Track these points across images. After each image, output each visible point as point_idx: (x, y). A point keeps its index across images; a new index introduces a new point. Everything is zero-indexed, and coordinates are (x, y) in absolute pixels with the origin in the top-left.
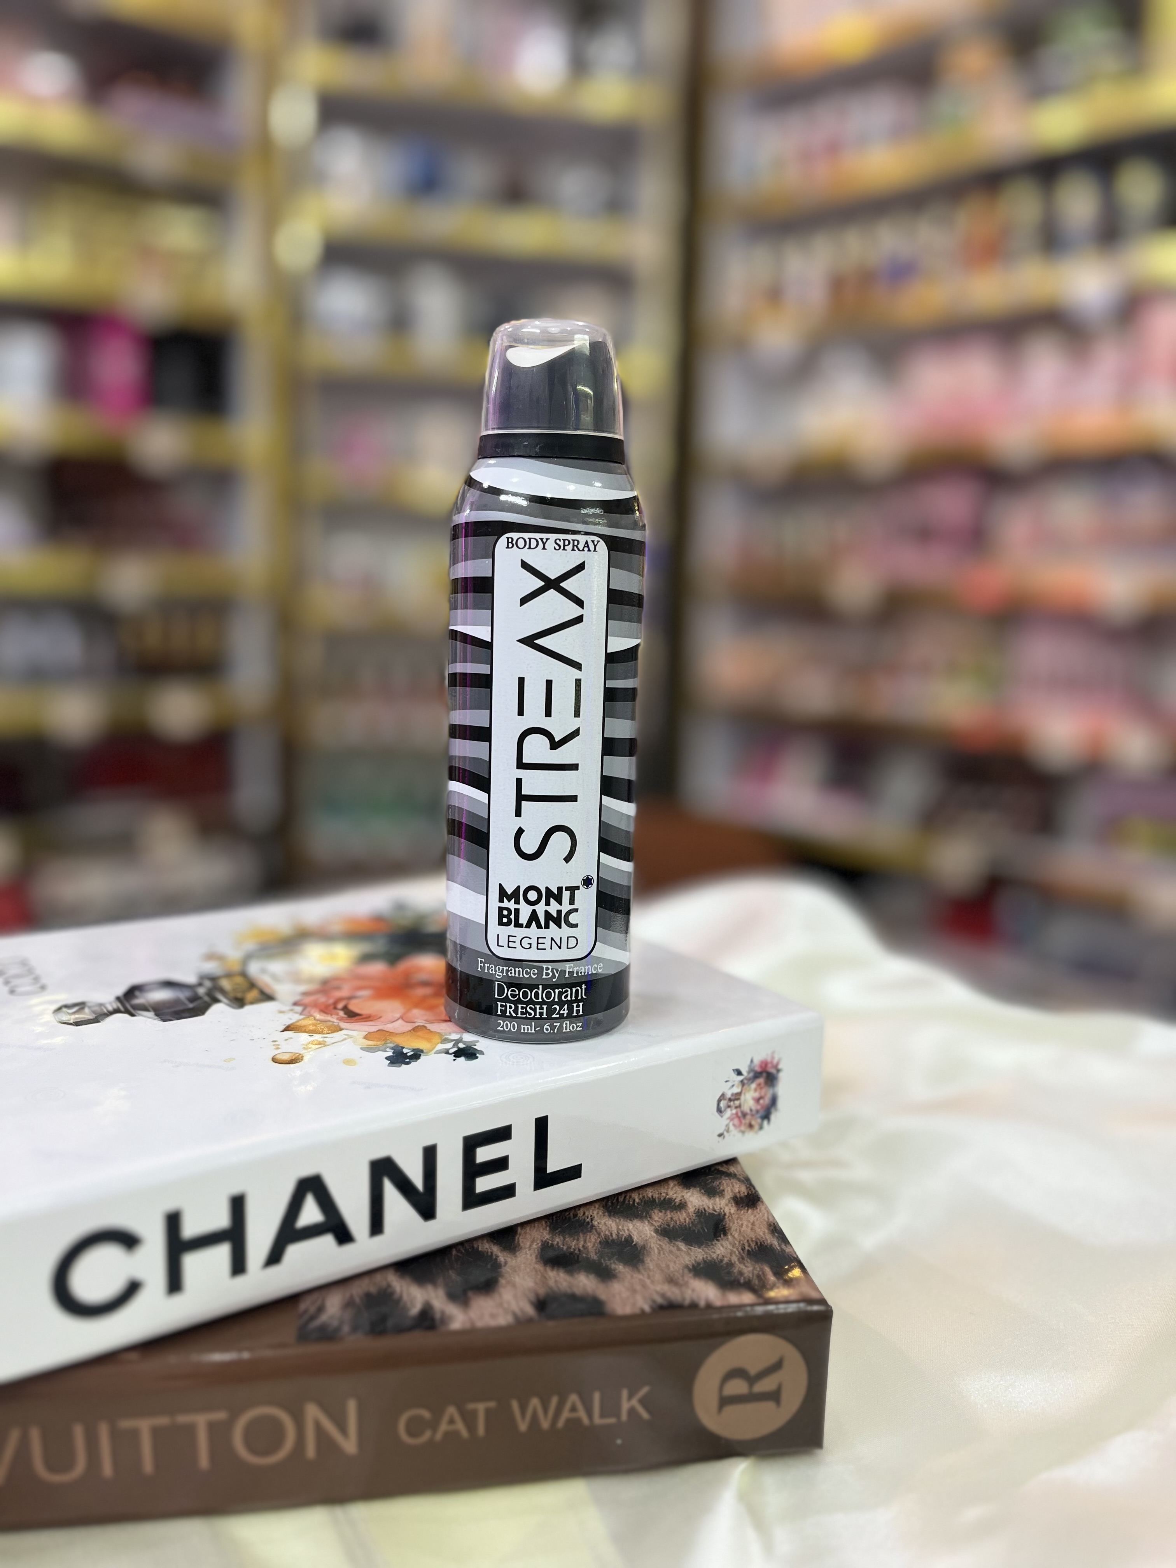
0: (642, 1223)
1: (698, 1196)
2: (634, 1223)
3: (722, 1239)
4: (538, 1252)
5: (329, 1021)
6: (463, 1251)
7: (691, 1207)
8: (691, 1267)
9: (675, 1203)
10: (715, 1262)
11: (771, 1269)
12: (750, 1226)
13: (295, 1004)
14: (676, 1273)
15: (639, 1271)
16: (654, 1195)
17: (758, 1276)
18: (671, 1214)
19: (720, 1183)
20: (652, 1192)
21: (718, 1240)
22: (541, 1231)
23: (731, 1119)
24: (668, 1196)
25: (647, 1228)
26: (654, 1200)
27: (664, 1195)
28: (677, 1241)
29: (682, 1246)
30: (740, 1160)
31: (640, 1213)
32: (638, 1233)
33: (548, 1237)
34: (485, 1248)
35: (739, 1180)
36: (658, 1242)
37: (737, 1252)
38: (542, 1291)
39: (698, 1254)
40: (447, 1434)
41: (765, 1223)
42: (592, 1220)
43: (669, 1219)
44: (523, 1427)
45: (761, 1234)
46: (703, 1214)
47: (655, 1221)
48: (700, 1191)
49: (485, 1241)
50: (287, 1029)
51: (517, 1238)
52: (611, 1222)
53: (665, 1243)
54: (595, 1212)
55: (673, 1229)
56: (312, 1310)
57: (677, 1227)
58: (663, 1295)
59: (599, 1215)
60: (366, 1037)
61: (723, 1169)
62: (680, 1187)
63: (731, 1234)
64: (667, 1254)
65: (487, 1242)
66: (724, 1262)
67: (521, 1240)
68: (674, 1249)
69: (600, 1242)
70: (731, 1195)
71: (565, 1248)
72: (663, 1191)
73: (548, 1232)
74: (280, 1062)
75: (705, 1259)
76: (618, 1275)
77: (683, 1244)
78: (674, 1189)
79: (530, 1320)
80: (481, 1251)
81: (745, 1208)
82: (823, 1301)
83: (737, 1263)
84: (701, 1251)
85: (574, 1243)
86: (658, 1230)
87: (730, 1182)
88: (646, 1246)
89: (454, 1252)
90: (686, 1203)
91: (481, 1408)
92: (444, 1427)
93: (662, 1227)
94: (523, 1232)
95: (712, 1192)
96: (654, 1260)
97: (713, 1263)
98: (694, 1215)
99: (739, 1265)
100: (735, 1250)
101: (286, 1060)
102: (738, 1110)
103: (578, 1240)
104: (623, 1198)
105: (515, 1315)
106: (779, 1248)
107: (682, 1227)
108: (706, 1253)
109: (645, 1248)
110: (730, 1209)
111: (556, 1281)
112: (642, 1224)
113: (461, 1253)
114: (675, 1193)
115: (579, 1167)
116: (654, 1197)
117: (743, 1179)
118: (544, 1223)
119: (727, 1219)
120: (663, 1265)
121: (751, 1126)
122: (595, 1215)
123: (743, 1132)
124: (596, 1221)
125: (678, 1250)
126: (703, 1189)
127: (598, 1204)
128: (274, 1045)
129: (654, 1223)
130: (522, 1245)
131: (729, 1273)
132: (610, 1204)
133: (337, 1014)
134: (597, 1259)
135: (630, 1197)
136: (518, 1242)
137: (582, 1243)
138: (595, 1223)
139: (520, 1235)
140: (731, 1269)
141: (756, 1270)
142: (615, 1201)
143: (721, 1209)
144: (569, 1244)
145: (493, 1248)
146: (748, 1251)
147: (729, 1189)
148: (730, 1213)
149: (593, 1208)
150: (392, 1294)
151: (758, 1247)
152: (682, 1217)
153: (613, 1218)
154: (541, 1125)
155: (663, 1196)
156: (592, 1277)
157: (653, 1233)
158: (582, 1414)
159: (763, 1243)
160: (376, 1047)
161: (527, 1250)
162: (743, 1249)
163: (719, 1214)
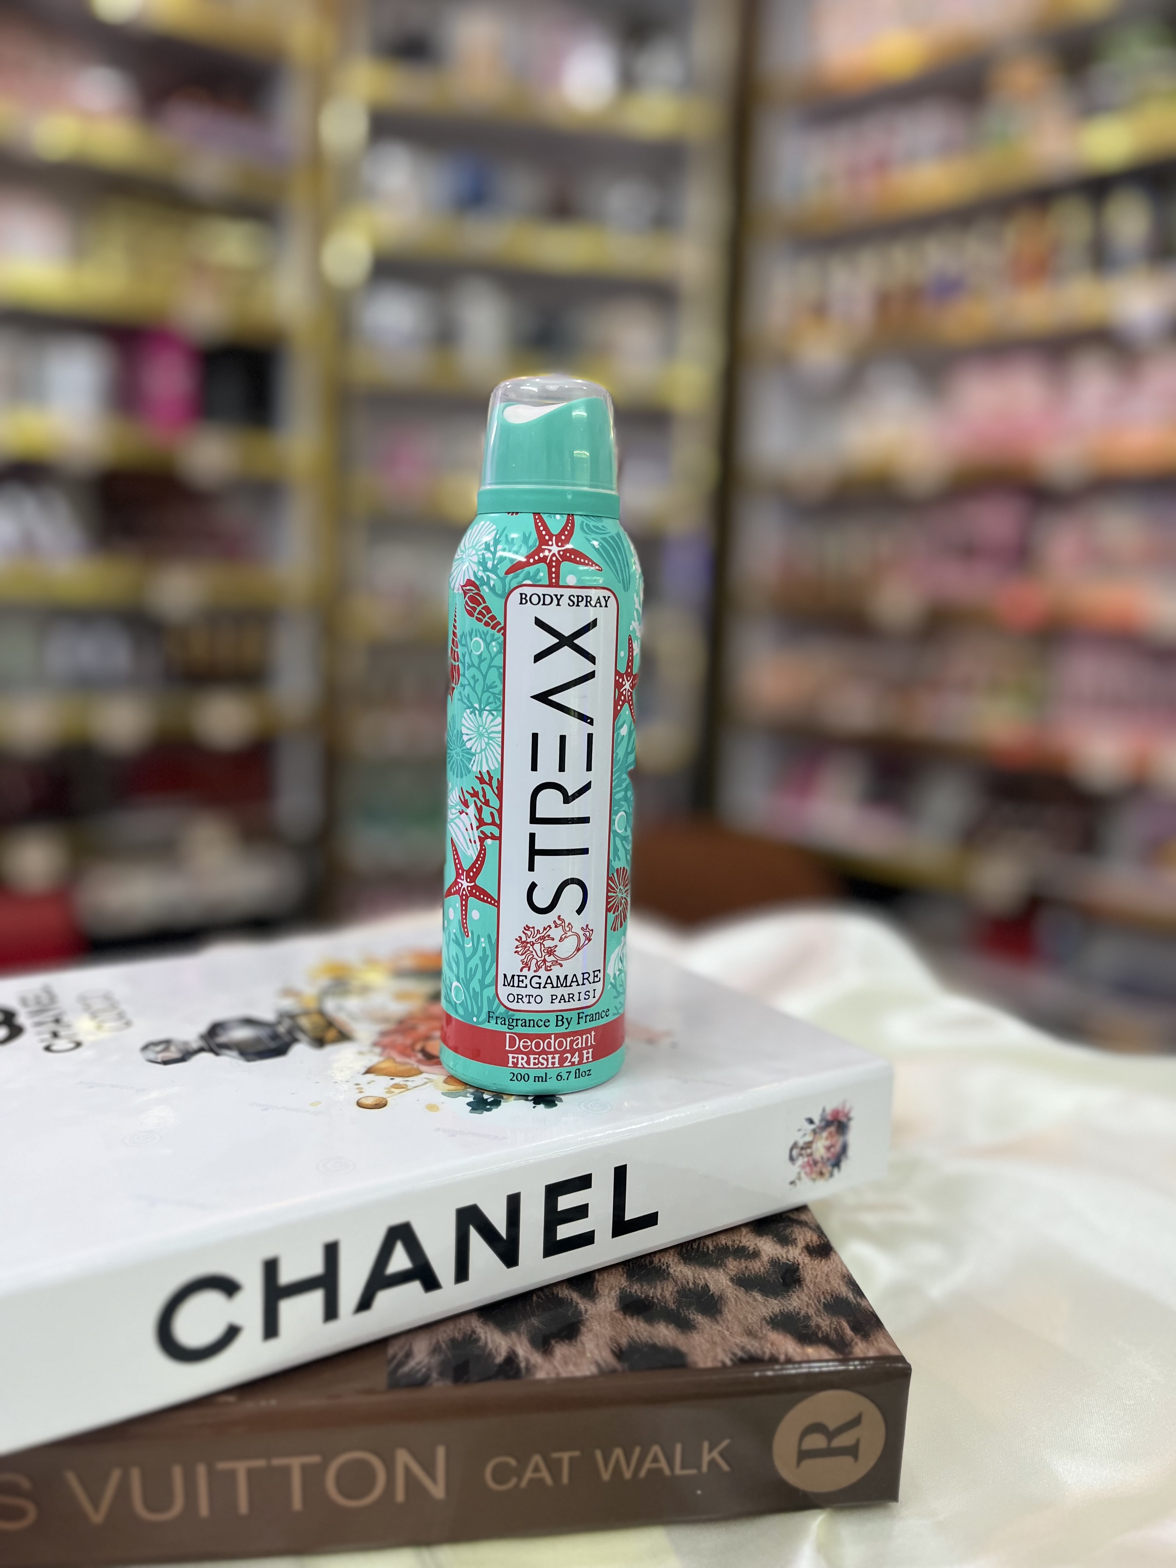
0: (717, 1271)
1: (771, 1244)
2: (710, 1271)
3: (798, 1291)
4: (617, 1300)
5: (408, 1064)
6: (544, 1297)
7: (764, 1256)
8: (769, 1320)
9: (749, 1251)
10: (793, 1315)
11: (848, 1322)
12: (824, 1275)
13: (375, 1044)
14: (755, 1326)
15: (718, 1322)
16: (728, 1243)
17: (836, 1330)
18: (745, 1263)
19: (792, 1231)
20: (725, 1239)
21: (794, 1292)
22: (619, 1277)
23: (803, 1167)
24: (741, 1244)
25: (722, 1277)
26: (728, 1248)
27: (738, 1242)
28: (752, 1291)
29: (759, 1297)
30: (812, 1207)
31: (714, 1260)
32: (715, 1283)
33: (625, 1284)
34: (565, 1294)
35: (811, 1228)
36: (735, 1292)
37: (813, 1304)
38: (624, 1341)
39: (774, 1306)
40: (531, 1481)
41: (839, 1274)
42: (668, 1267)
43: (744, 1268)
44: (606, 1476)
45: (836, 1285)
46: (777, 1264)
47: (730, 1270)
48: (773, 1239)
49: (564, 1288)
50: (369, 1071)
51: (596, 1283)
52: (687, 1270)
53: (741, 1293)
54: (670, 1259)
55: (748, 1278)
56: (401, 1355)
57: (753, 1277)
58: (743, 1349)
59: (674, 1262)
60: (445, 1082)
61: (794, 1216)
62: (753, 1234)
63: (806, 1285)
64: (744, 1306)
65: (566, 1288)
66: (801, 1315)
67: (599, 1287)
68: (751, 1300)
69: (678, 1292)
70: (803, 1244)
71: (643, 1296)
72: (736, 1238)
73: (625, 1279)
74: (363, 1106)
75: (782, 1311)
76: (697, 1325)
77: (759, 1294)
78: (747, 1236)
79: (614, 1371)
80: (561, 1298)
81: (818, 1258)
82: (901, 1359)
83: (814, 1316)
84: (777, 1302)
85: (651, 1293)
86: (734, 1279)
87: (802, 1230)
88: (723, 1296)
89: (535, 1298)
90: (759, 1251)
91: (566, 1456)
92: (529, 1475)
93: (738, 1276)
94: (601, 1278)
95: (785, 1241)
96: (732, 1311)
97: (790, 1315)
98: (768, 1264)
99: (816, 1317)
100: (811, 1302)
101: (371, 1105)
102: (810, 1158)
103: (655, 1288)
104: (697, 1244)
105: (598, 1365)
106: (854, 1301)
107: (757, 1277)
108: (783, 1305)
109: (722, 1298)
110: (804, 1259)
111: (636, 1331)
112: (718, 1273)
113: (542, 1299)
114: (749, 1240)
115: (655, 1215)
116: (728, 1245)
117: (814, 1227)
118: (620, 1269)
119: (801, 1270)
120: (741, 1317)
121: (821, 1174)
122: (670, 1262)
123: (814, 1180)
124: (672, 1268)
125: (754, 1301)
126: (775, 1237)
127: (673, 1250)
128: (357, 1088)
129: (729, 1272)
130: (600, 1292)
131: (807, 1327)
132: (684, 1251)
133: (415, 1056)
134: (676, 1309)
135: (704, 1244)
136: (597, 1288)
137: (659, 1291)
138: (672, 1271)
139: (598, 1281)
140: (808, 1322)
141: (834, 1324)
142: (689, 1248)
143: (795, 1258)
144: (647, 1293)
145: (572, 1295)
146: (824, 1302)
147: (801, 1238)
148: (803, 1262)
149: (668, 1255)
150: (478, 1340)
151: (833, 1299)
152: (757, 1267)
153: (688, 1266)
154: (620, 1173)
155: (736, 1244)
156: (671, 1327)
157: (728, 1282)
158: (663, 1464)
159: (838, 1296)
160: (457, 1092)
161: (606, 1297)
162: (819, 1301)
163: (794, 1264)
